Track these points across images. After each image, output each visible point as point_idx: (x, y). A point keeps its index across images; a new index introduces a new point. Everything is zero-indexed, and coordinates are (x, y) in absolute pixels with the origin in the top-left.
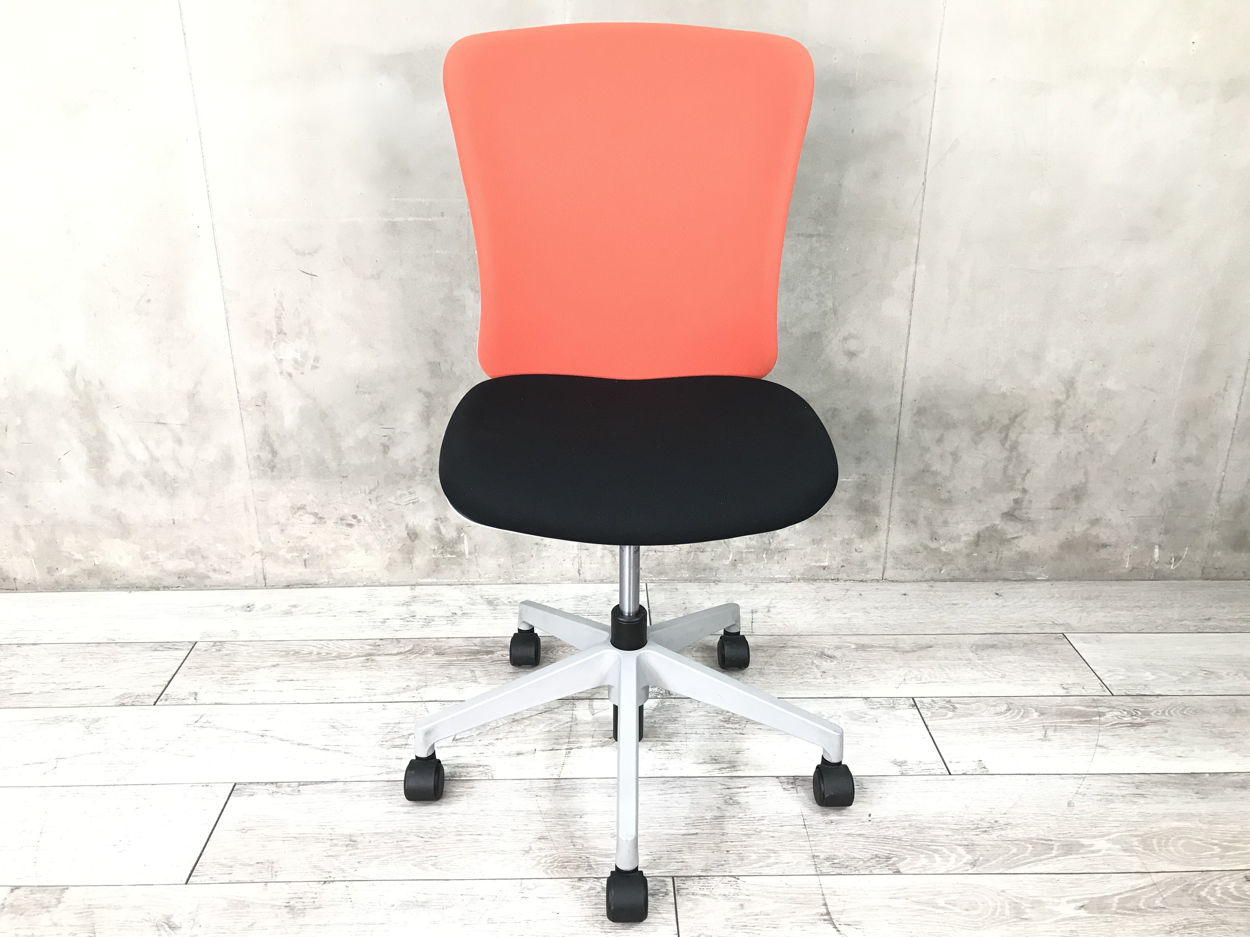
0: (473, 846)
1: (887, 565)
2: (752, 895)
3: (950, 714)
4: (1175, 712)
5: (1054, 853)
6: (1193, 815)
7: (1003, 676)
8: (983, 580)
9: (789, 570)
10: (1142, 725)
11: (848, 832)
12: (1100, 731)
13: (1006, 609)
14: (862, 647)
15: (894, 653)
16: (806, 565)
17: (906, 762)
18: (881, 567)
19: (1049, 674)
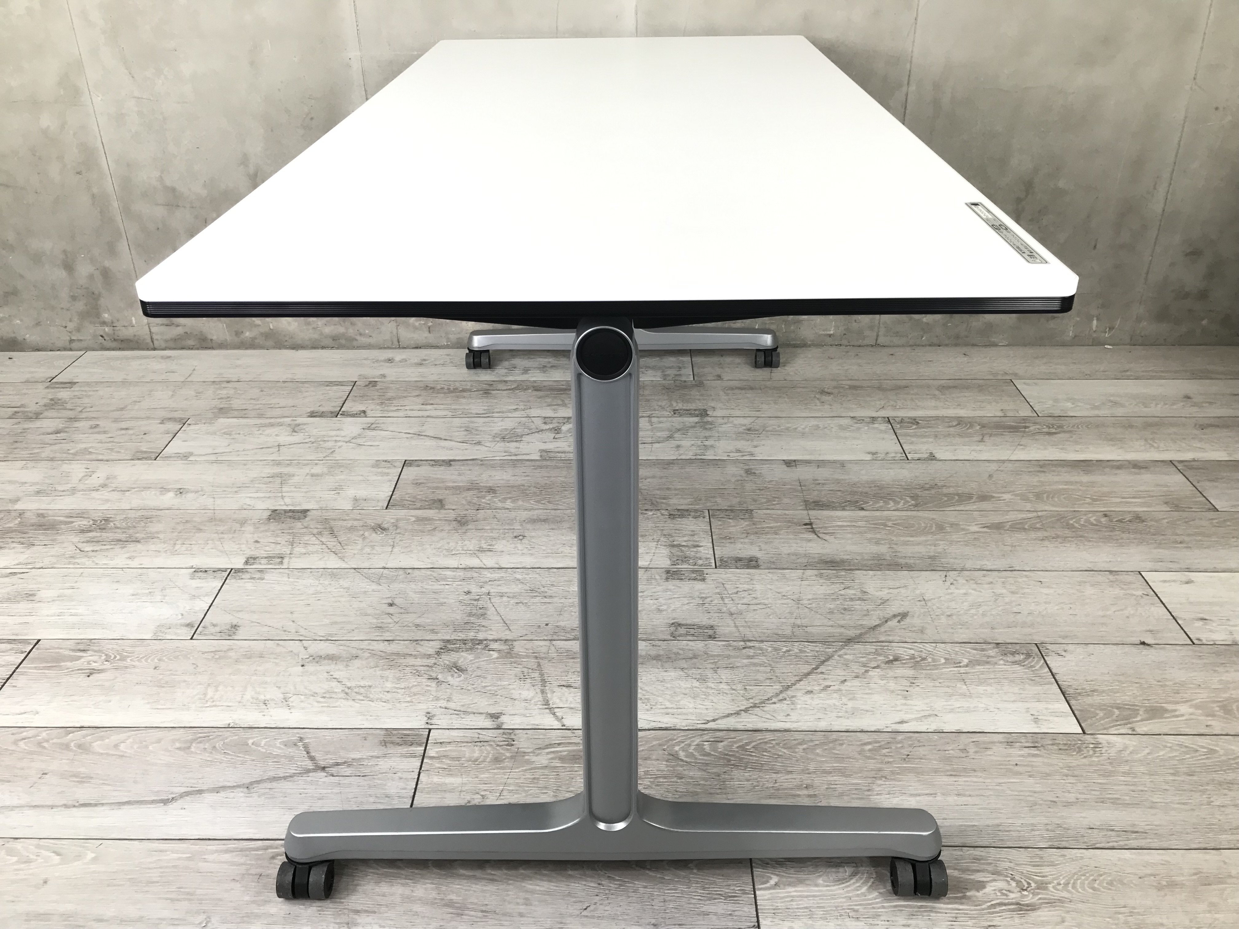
1: (880, 333)
2: (761, 519)
3: (914, 427)
4: (1082, 427)
5: (973, 501)
6: (1076, 482)
7: (959, 405)
8: (956, 345)
10: (1055, 433)
11: (832, 489)
12: (1023, 436)
13: (970, 364)
14: (854, 388)
15: (878, 391)
16: (816, 333)
17: (877, 453)
18: (875, 334)
19: (994, 404)
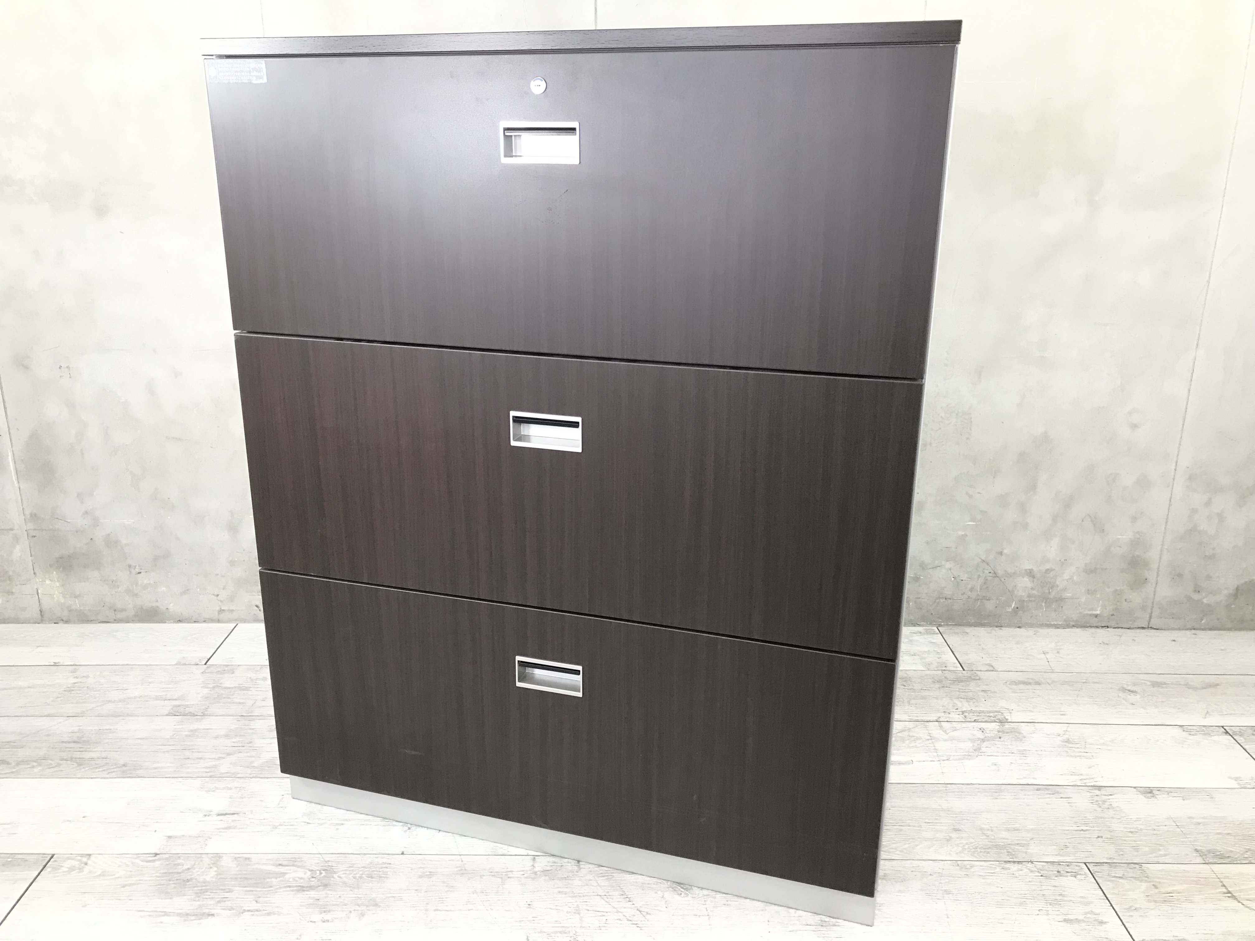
0: (900, 835)
1: (1153, 615)
2: (1159, 878)
8: (1242, 629)
9: (1065, 617)
11: (1218, 831)
14: (1155, 684)
15: (1187, 689)
16: (1080, 613)
17: (1240, 777)
18: (1148, 616)
